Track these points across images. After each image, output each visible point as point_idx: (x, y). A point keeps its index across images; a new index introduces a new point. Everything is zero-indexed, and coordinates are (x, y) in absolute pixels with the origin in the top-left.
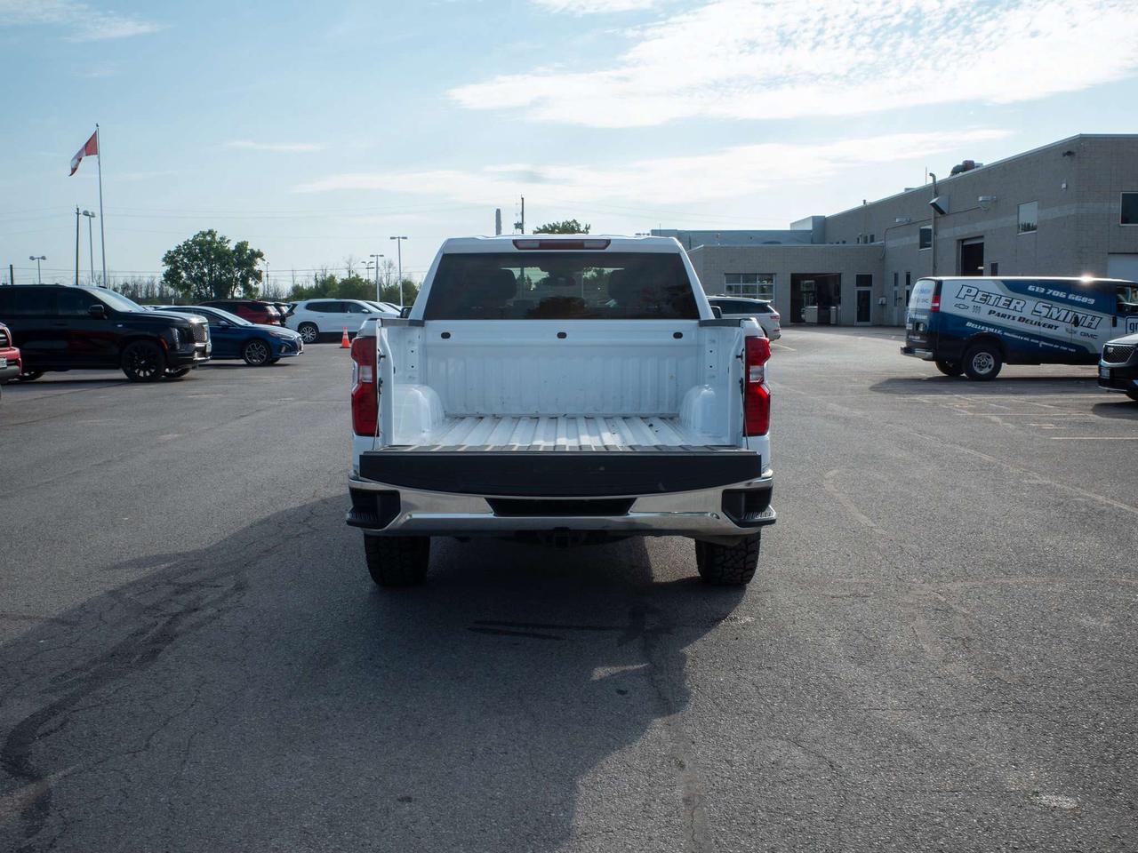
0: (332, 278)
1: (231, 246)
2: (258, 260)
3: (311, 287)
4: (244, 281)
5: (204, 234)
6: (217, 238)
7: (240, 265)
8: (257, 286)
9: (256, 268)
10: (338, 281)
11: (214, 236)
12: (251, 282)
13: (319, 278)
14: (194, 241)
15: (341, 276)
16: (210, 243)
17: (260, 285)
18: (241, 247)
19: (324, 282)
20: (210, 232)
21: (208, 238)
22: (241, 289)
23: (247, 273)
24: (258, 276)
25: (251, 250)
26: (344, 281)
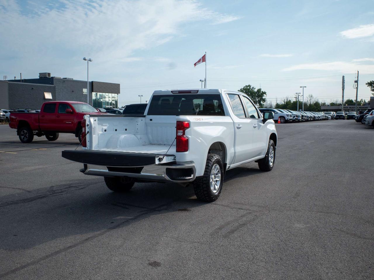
0: (290, 101)
1: (256, 90)
2: (265, 95)
3: (282, 104)
4: (259, 102)
5: (247, 86)
6: (251, 88)
7: (258, 96)
8: (264, 104)
9: (264, 98)
10: (292, 102)
11: (250, 87)
12: (262, 102)
13: (285, 101)
14: (243, 89)
15: (293, 100)
16: (249, 89)
17: (265, 104)
18: (259, 90)
19: (287, 103)
20: (249, 86)
21: (248, 88)
22: (258, 105)
23: (261, 99)
24: (264, 100)
25: (262, 92)
26: (294, 102)
